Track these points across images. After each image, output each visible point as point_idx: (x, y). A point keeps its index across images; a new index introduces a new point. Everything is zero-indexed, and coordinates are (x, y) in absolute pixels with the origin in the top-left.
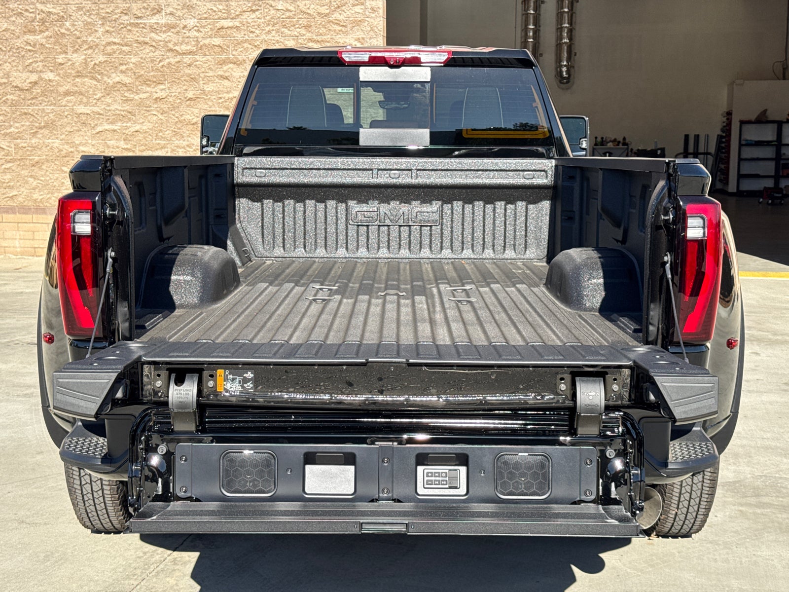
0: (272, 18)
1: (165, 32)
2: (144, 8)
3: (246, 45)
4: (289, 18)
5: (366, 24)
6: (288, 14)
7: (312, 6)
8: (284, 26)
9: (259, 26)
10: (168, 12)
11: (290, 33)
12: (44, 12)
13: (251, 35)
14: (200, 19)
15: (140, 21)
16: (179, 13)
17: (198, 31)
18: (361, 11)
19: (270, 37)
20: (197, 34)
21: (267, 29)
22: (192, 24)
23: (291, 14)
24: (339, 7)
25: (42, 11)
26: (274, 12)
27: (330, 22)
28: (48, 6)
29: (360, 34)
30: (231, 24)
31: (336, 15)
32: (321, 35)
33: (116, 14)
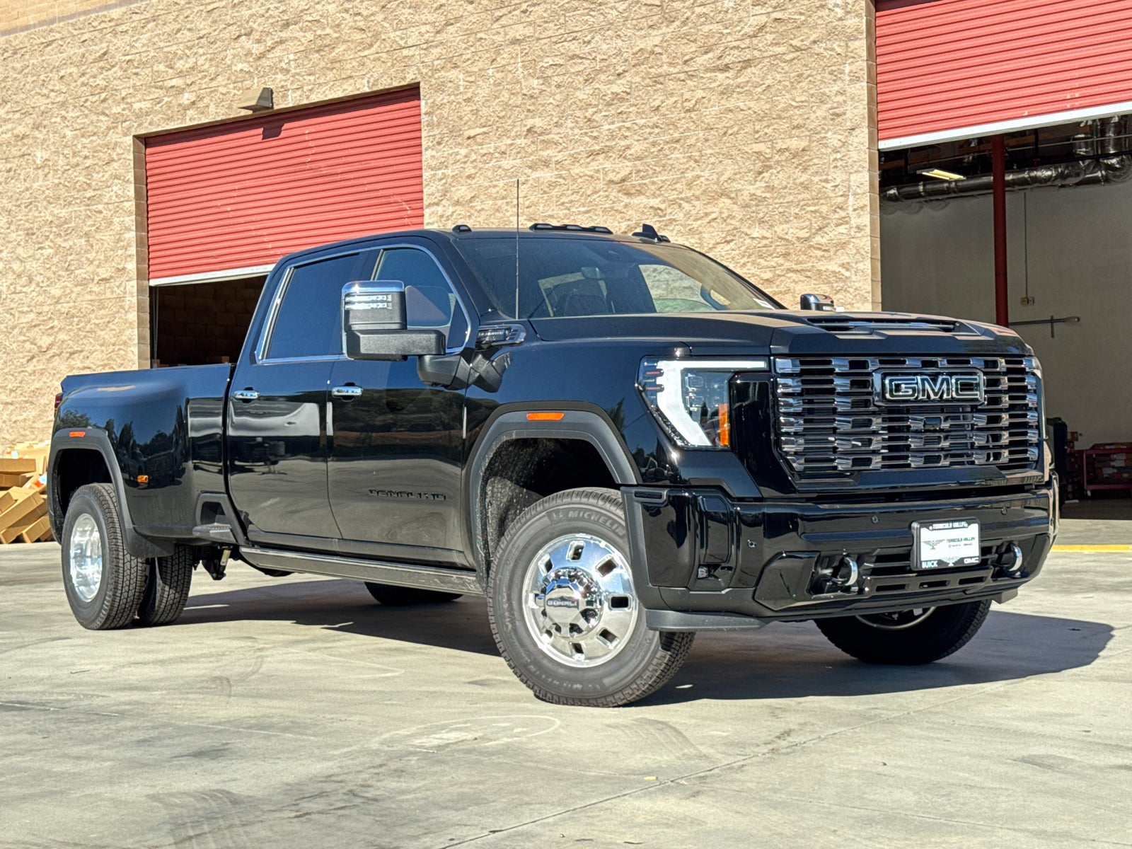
0: (747, 248)
4: (765, 246)
5: (850, 246)
6: (764, 242)
7: (791, 230)
8: (760, 257)
9: (733, 258)
11: (766, 263)
18: (845, 231)
20: (667, 276)
21: (742, 261)
23: (768, 242)
24: (820, 229)
26: (749, 241)
27: (810, 246)
29: (844, 259)
31: (818, 239)
32: (801, 263)
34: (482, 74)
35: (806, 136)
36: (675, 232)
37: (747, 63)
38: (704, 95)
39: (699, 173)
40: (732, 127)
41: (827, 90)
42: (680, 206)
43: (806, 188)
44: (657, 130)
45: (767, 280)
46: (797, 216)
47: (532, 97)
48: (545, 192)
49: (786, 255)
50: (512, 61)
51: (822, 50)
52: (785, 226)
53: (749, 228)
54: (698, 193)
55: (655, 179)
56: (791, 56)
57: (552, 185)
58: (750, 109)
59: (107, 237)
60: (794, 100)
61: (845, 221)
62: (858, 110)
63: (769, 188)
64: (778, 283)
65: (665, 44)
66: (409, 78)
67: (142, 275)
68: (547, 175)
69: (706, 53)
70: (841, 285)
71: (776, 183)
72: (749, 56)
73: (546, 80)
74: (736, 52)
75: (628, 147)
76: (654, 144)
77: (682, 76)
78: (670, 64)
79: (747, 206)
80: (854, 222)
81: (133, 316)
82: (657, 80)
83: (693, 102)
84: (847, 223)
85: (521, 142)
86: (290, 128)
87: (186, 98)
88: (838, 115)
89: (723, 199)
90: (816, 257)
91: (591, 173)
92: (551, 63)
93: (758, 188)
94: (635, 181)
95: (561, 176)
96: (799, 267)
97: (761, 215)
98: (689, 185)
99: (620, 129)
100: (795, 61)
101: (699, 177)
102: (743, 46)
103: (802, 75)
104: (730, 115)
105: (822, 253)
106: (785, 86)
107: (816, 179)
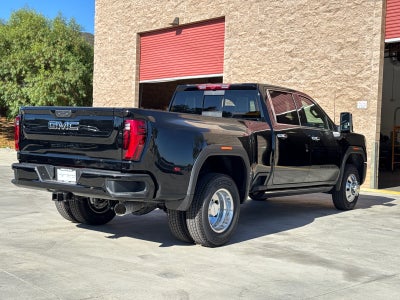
5: (371, 79)
6: (339, 76)
7: (349, 72)
8: (337, 81)
11: (339, 84)
13: (324, 85)
18: (370, 73)
19: (331, 86)
21: (331, 83)
24: (360, 72)
26: (334, 75)
27: (356, 78)
29: (368, 83)
30: (317, 81)
31: (359, 75)
32: (352, 84)
34: (245, 13)
35: (358, 37)
36: (307, 71)
37: (338, 9)
38: (322, 21)
40: (331, 33)
41: (366, 20)
42: (310, 61)
43: (356, 56)
44: (304, 34)
45: (340, 90)
46: (352, 67)
47: (262, 21)
48: (264, 55)
51: (366, 5)
52: (347, 70)
53: (334, 70)
54: (317, 57)
55: (302, 52)
56: (354, 7)
57: (266, 53)
58: (338, 26)
59: (128, 66)
60: (354, 23)
61: (370, 69)
62: (378, 27)
63: (342, 56)
64: (343, 91)
66: (222, 14)
67: (137, 79)
68: (265, 49)
69: (323, 5)
70: (367, 93)
71: (345, 54)
72: (339, 7)
73: (267, 15)
75: (293, 40)
76: (302, 39)
77: (314, 14)
78: (310, 10)
79: (334, 62)
81: (134, 93)
82: (305, 15)
83: (318, 23)
85: (257, 37)
86: (184, 31)
87: (153, 20)
88: (370, 29)
89: (326, 60)
90: (358, 82)
91: (280, 49)
93: (338, 56)
94: (295, 52)
95: (269, 50)
96: (351, 86)
97: (339, 66)
98: (314, 54)
99: (291, 33)
100: (356, 9)
101: (317, 51)
103: (357, 14)
104: (330, 29)
105: (360, 81)
106: (351, 18)
107: (360, 53)
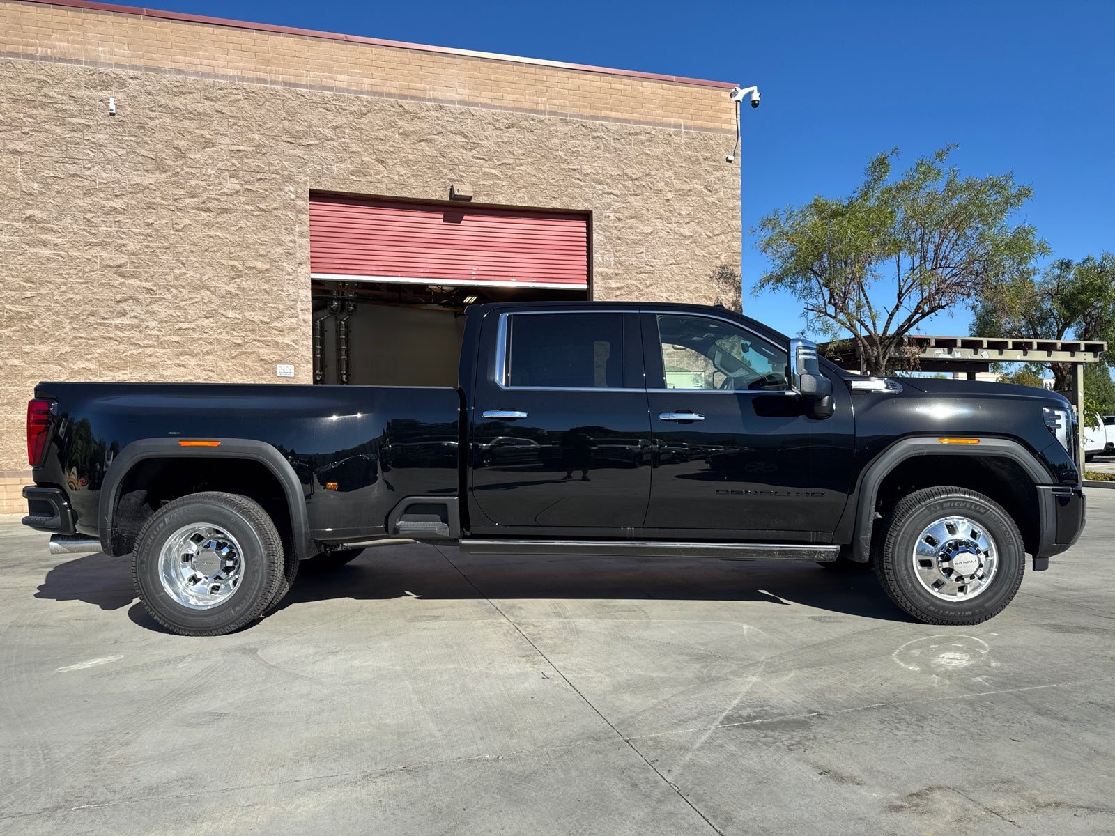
1: (129, 330)
2: (110, 311)
3: (200, 342)
4: (237, 323)
5: (298, 331)
6: (236, 321)
7: (257, 316)
8: (233, 329)
10: (132, 315)
11: (237, 334)
12: (12, 311)
13: (205, 335)
14: (161, 322)
15: (105, 321)
16: (142, 317)
17: (159, 330)
18: (295, 322)
19: (221, 336)
20: (158, 333)
21: (219, 331)
22: (154, 325)
23: (239, 321)
24: (277, 318)
25: (10, 310)
26: (225, 319)
27: (270, 328)
28: (17, 306)
29: (294, 337)
30: (188, 326)
31: (276, 324)
32: (263, 336)
33: (83, 315)
35: (268, 262)
36: (164, 306)
37: (225, 211)
38: (190, 223)
39: (185, 271)
40: (212, 247)
41: (283, 238)
42: (169, 290)
43: (268, 293)
44: (149, 239)
45: (239, 344)
46: (260, 308)
47: (31, 194)
48: (43, 264)
49: (252, 331)
50: (11, 165)
51: (280, 215)
52: (252, 313)
53: (225, 311)
54: (184, 284)
55: (148, 270)
56: (258, 213)
57: (49, 260)
58: (226, 238)
60: (259, 239)
62: (304, 254)
63: (240, 289)
64: (246, 347)
65: (159, 185)
68: (44, 252)
69: (192, 197)
70: (292, 352)
71: (246, 287)
72: (226, 207)
73: (47, 186)
74: (216, 202)
75: (124, 245)
76: (147, 247)
77: (173, 208)
78: (163, 198)
79: (223, 297)
80: (301, 316)
82: (150, 206)
83: (182, 226)
84: (296, 317)
85: (19, 225)
88: (290, 254)
89: (204, 291)
90: (275, 334)
91: (90, 257)
92: (52, 175)
93: (232, 287)
94: (129, 268)
95: (59, 255)
96: (262, 339)
97: (235, 304)
98: (177, 278)
99: (117, 232)
100: (261, 217)
101: (185, 274)
102: (222, 200)
103: (265, 226)
104: (210, 240)
105: (279, 333)
106: (253, 230)
107: (275, 288)
